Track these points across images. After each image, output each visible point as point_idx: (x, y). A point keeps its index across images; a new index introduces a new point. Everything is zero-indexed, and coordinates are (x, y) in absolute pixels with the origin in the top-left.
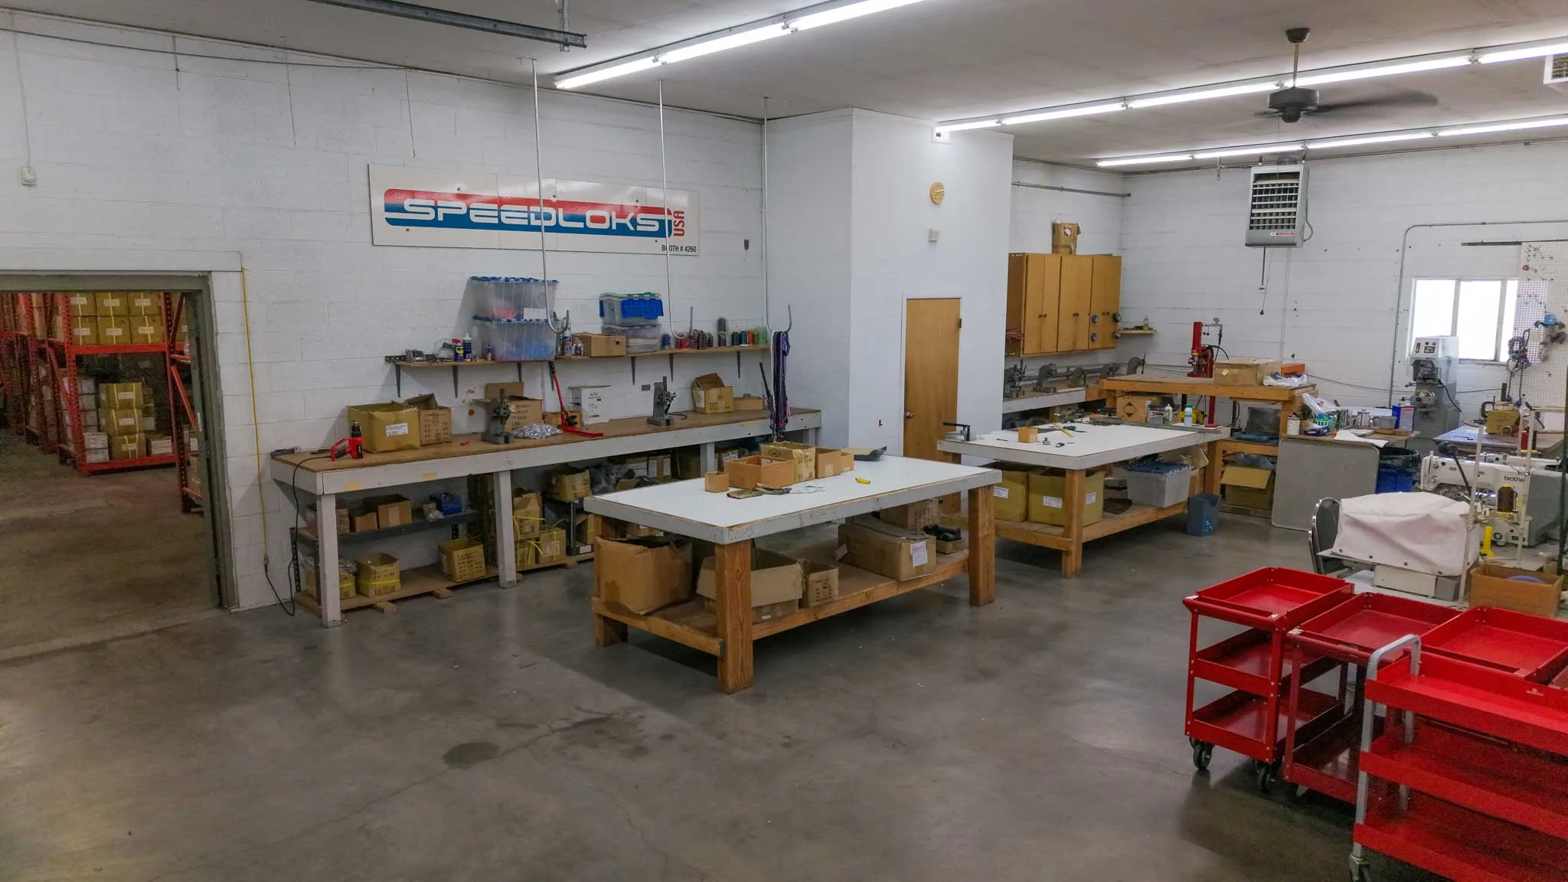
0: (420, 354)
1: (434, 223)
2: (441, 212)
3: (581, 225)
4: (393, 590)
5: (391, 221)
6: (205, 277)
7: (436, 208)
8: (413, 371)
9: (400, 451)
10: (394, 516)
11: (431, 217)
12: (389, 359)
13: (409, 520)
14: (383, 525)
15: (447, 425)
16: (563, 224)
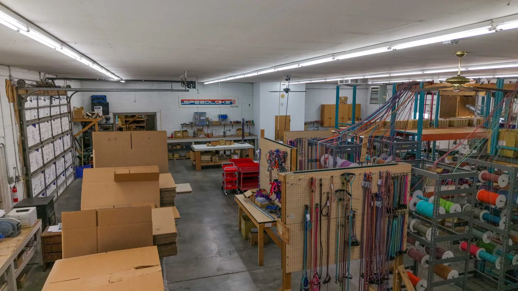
0: (185, 124)
1: (189, 104)
2: (190, 102)
3: (214, 103)
4: (177, 158)
5: (182, 104)
6: (156, 113)
7: (189, 102)
8: (185, 126)
9: (179, 138)
10: (178, 147)
11: (188, 103)
12: (181, 124)
13: (181, 148)
14: (177, 148)
15: (188, 135)
16: (211, 103)
